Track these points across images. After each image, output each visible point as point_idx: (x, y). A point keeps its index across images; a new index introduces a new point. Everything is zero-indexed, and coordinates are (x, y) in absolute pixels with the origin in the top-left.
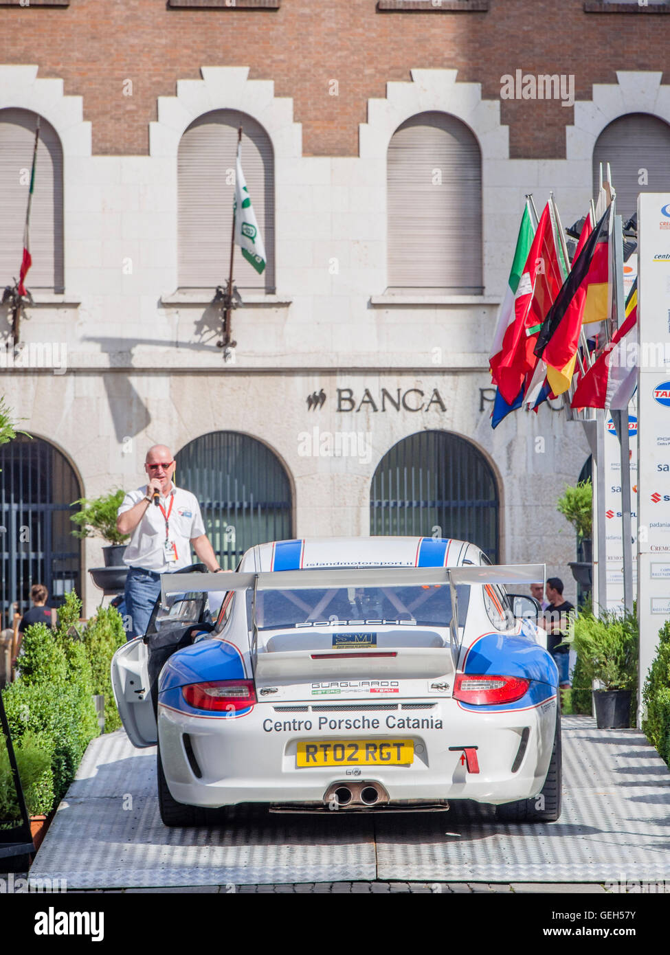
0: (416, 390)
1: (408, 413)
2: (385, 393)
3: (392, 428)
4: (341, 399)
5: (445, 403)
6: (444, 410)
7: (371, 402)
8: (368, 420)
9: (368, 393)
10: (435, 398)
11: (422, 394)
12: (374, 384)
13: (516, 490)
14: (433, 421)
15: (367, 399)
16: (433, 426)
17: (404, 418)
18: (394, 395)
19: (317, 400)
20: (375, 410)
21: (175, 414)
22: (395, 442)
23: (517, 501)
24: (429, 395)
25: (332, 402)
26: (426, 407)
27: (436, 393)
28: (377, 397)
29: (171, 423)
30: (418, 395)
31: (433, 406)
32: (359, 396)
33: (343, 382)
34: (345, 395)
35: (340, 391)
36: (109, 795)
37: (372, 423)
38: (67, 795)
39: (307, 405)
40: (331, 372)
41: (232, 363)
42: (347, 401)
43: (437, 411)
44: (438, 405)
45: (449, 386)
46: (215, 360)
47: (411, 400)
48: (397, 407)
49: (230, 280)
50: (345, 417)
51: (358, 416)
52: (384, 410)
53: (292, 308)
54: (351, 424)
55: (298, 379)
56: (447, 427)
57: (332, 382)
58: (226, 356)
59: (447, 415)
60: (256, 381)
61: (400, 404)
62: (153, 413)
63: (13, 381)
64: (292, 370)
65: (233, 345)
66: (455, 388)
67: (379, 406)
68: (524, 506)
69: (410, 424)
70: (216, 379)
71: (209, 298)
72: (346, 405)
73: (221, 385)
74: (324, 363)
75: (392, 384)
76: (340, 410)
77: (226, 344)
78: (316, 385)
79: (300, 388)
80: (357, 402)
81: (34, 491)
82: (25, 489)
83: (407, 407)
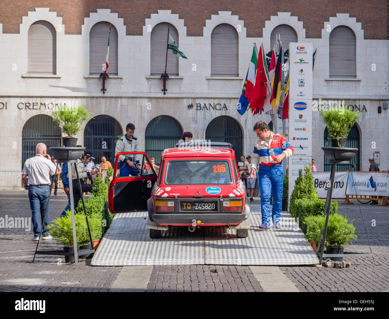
0: (219, 104)
1: (217, 111)
2: (210, 104)
3: (212, 115)
4: (197, 106)
5: (227, 108)
6: (227, 110)
7: (206, 107)
8: (205, 113)
9: (205, 105)
11: (221, 105)
12: (207, 102)
13: (248, 133)
14: (223, 113)
15: (205, 106)
16: (224, 114)
17: (215, 112)
18: (213, 105)
19: (190, 107)
20: (207, 109)
22: (213, 119)
23: (248, 136)
24: (223, 105)
25: (195, 107)
26: (222, 109)
27: (225, 105)
28: (207, 105)
30: (220, 105)
31: (224, 108)
32: (202, 106)
33: (198, 101)
34: (199, 105)
35: (197, 104)
36: (120, 232)
37: (206, 113)
38: (107, 232)
39: (187, 108)
40: (195, 98)
41: (166, 96)
42: (199, 107)
43: (225, 110)
45: (229, 103)
46: (161, 95)
47: (218, 107)
48: (214, 109)
49: (166, 72)
50: (199, 111)
51: (203, 112)
52: (210, 110)
53: (183, 80)
54: (200, 114)
55: (185, 100)
56: (228, 115)
57: (195, 101)
58: (165, 94)
59: (228, 111)
60: (173, 101)
61: (214, 108)
62: (143, 110)
63: (103, 100)
64: (183, 98)
65: (167, 90)
66: (230, 104)
67: (208, 108)
68: (250, 138)
69: (217, 114)
70: (161, 100)
71: (159, 77)
72: (199, 108)
73: (163, 102)
74: (193, 96)
75: (212, 102)
76: (197, 109)
77: (164, 90)
78: (190, 102)
79: (186, 103)
80: (202, 108)
81: (109, 132)
82: (106, 132)
83: (216, 109)
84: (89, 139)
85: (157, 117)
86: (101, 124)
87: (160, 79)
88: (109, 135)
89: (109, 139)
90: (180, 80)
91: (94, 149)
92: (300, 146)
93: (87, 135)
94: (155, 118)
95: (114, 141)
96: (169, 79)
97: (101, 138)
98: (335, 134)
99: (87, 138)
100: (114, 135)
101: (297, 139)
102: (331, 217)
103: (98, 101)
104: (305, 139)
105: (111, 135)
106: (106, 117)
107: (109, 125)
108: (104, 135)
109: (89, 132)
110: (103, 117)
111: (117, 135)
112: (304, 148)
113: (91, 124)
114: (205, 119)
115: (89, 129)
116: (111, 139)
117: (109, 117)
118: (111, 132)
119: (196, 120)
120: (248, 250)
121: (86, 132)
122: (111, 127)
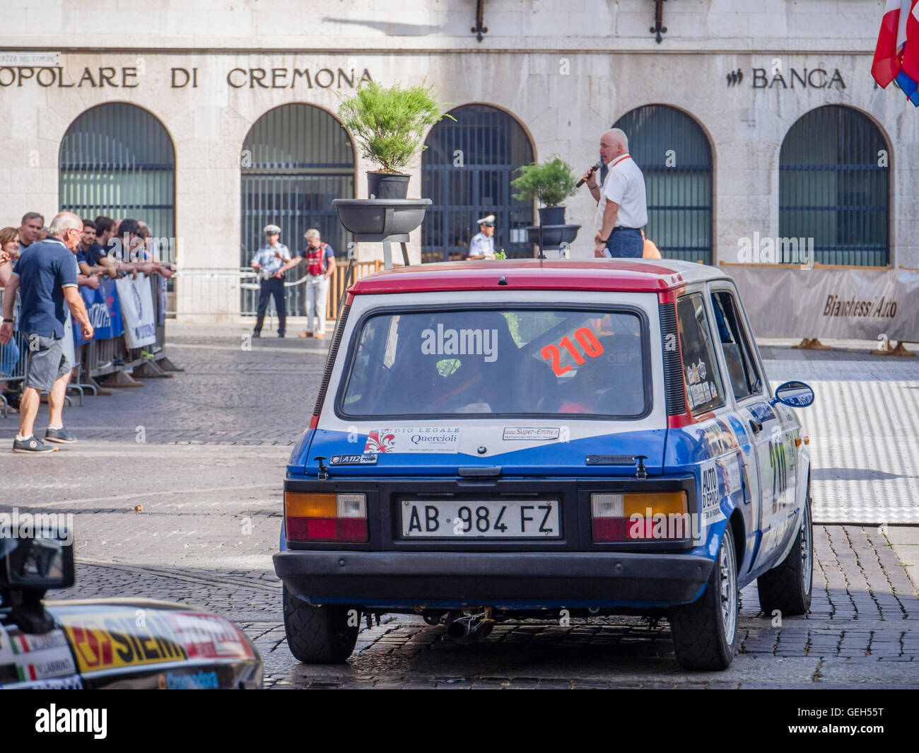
0: (819, 70)
1: (813, 90)
2: (794, 72)
3: (798, 103)
4: (755, 77)
5: (845, 81)
6: (844, 86)
7: (782, 79)
8: (778, 96)
9: (778, 72)
10: (836, 77)
11: (825, 73)
12: (784, 65)
13: (904, 157)
14: (832, 96)
15: (778, 77)
16: (834, 100)
17: (810, 94)
18: (801, 74)
19: (735, 78)
20: (785, 86)
21: (614, 89)
22: (802, 114)
23: (905, 166)
24: (831, 74)
25: (748, 80)
26: (828, 85)
27: (837, 72)
28: (786, 75)
29: (610, 97)
30: (822, 73)
31: (834, 84)
32: (772, 73)
33: (757, 62)
34: (760, 74)
35: (755, 71)
37: (782, 98)
39: (726, 82)
40: (748, 54)
41: (663, 46)
42: (761, 79)
43: (837, 88)
44: (839, 83)
45: (849, 66)
46: (649, 44)
47: (816, 78)
48: (804, 84)
50: (759, 92)
51: (771, 92)
52: (792, 87)
54: (765, 100)
55: (719, 60)
56: (846, 102)
57: (750, 62)
58: (659, 40)
59: (846, 91)
60: (684, 63)
61: (806, 82)
62: (595, 88)
63: (477, 61)
64: (714, 53)
65: (665, 30)
66: (853, 68)
67: (788, 84)
68: (911, 170)
69: (814, 99)
70: (650, 60)
72: (760, 83)
73: (653, 65)
74: (742, 47)
75: (799, 64)
76: (755, 86)
77: (658, 29)
78: (734, 64)
79: (722, 67)
80: (770, 81)
81: (495, 152)
82: (487, 152)
83: (811, 84)
84: (437, 173)
85: (639, 109)
86: (472, 131)
88: (495, 162)
89: (495, 173)
90: (705, 1)
91: (451, 204)
93: (430, 162)
94: (631, 113)
95: (510, 180)
97: (471, 172)
99: (430, 172)
100: (509, 163)
103: (464, 64)
105: (503, 163)
106: (487, 110)
107: (495, 131)
108: (480, 162)
109: (436, 154)
110: (479, 109)
111: (519, 166)
113: (443, 129)
114: (779, 116)
115: (437, 148)
116: (501, 173)
117: (495, 111)
118: (503, 153)
119: (751, 119)
121: (427, 157)
122: (502, 138)
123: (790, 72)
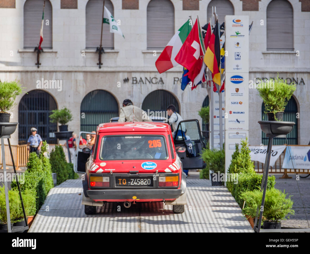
0: (155, 78)
2: (146, 78)
3: (148, 89)
4: (133, 80)
5: (164, 81)
6: (163, 83)
7: (142, 81)
8: (141, 86)
9: (141, 78)
10: (161, 80)
11: (157, 79)
12: (143, 76)
13: (184, 107)
14: (159, 87)
15: (141, 80)
16: (160, 88)
17: (152, 86)
18: (149, 79)
19: (126, 80)
20: (143, 83)
21: (85, 84)
22: (149, 93)
23: (184, 110)
24: (159, 79)
25: (130, 81)
26: (158, 83)
27: (161, 78)
28: (144, 79)
29: (83, 87)
30: (156, 79)
31: (160, 82)
32: (138, 79)
33: (134, 75)
34: (135, 79)
35: (133, 78)
36: (54, 209)
38: (41, 209)
39: (123, 82)
40: (131, 72)
41: (101, 70)
42: (135, 81)
43: (161, 84)
44: (162, 82)
45: (165, 76)
46: (97, 69)
47: (154, 81)
48: (150, 82)
49: (101, 45)
50: (135, 86)
51: (138, 85)
52: (146, 83)
53: (119, 54)
54: (136, 87)
55: (121, 75)
56: (164, 88)
57: (131, 75)
58: (100, 67)
59: (164, 85)
60: (109, 75)
61: (151, 82)
62: (78, 84)
63: (37, 75)
64: (119, 72)
65: (102, 64)
66: (166, 77)
67: (144, 82)
68: (187, 112)
69: (154, 88)
70: (96, 74)
71: (94, 50)
72: (135, 82)
73: (98, 76)
74: (128, 70)
75: (148, 76)
76: (133, 83)
77: (100, 64)
78: (126, 76)
79: (122, 76)
80: (138, 81)
81: (44, 107)
82: (41, 106)
83: (152, 83)
84: (24, 113)
85: (93, 91)
86: (36, 99)
87: (96, 52)
88: (44, 110)
89: (44, 113)
90: (116, 54)
91: (29, 124)
92: (237, 120)
93: (21, 110)
94: (90, 93)
95: (49, 115)
96: (105, 53)
97: (36, 113)
98: (272, 108)
99: (21, 113)
100: (49, 110)
101: (234, 113)
102: (268, 192)
103: (33, 76)
104: (242, 113)
105: (46, 110)
106: (41, 92)
107: (44, 99)
108: (38, 110)
109: (24, 107)
110: (38, 91)
111: (52, 110)
112: (240, 122)
113: (26, 98)
114: (141, 93)
115: (23, 104)
116: (46, 113)
117: (43, 92)
118: (46, 107)
119: (132, 94)
120: (185, 226)
121: (21, 107)
122: (46, 101)
123: (145, 79)
